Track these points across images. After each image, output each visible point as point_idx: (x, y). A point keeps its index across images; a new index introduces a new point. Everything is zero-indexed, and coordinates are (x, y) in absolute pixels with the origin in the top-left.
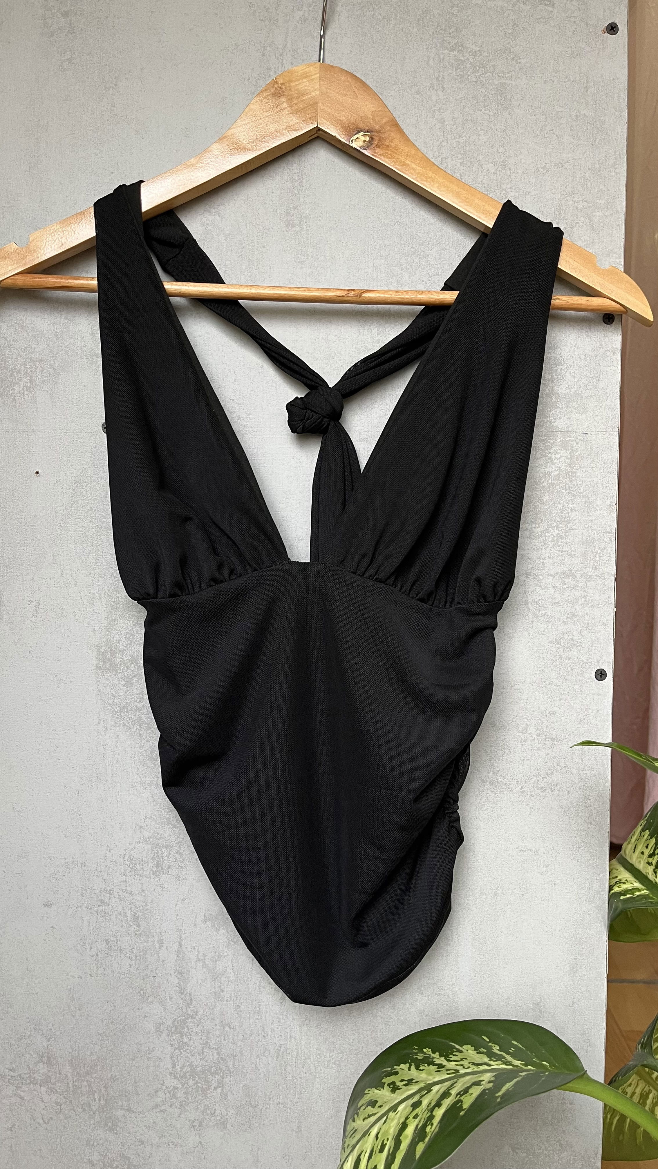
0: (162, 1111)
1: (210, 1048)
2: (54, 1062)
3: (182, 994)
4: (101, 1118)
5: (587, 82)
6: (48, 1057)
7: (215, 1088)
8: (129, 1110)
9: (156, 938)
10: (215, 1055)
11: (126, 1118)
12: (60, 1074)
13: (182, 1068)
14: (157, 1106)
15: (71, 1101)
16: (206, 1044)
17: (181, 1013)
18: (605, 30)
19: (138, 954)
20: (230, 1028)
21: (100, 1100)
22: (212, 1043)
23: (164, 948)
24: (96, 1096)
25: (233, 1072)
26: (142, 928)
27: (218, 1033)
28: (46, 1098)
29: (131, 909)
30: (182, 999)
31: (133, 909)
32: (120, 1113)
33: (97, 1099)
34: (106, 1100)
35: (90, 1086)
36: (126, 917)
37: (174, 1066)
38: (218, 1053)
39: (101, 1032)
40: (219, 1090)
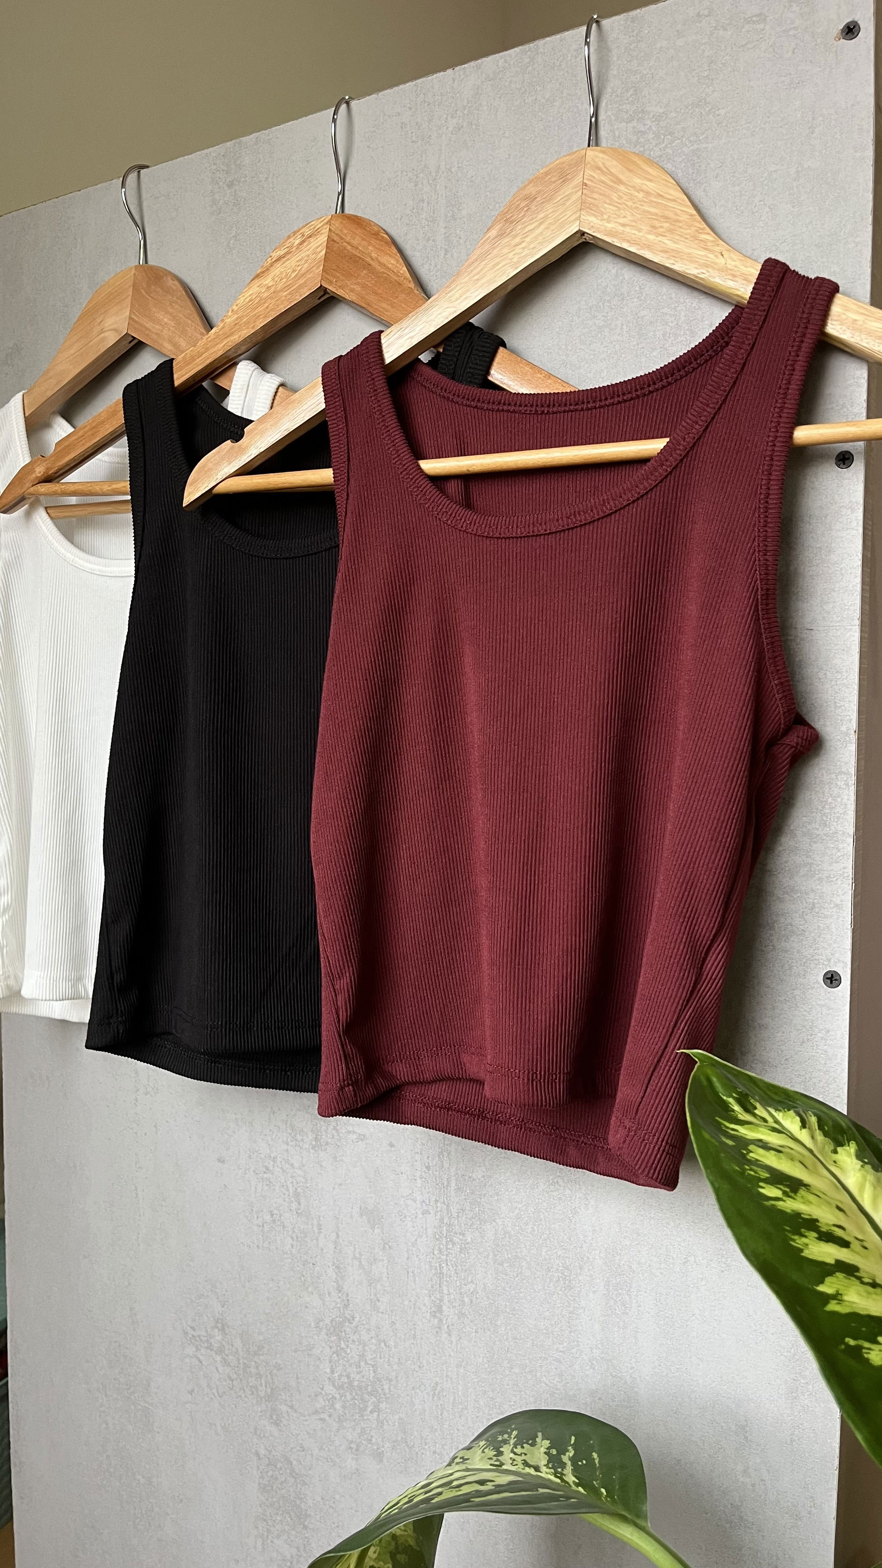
0: (321, 1419)
1: (366, 1363)
2: (227, 1331)
3: (340, 1291)
4: (267, 1407)
5: (814, 119)
6: (223, 1325)
7: (371, 1412)
8: (292, 1407)
9: (315, 1222)
10: (372, 1372)
11: (289, 1416)
12: (232, 1345)
13: (340, 1376)
14: (316, 1412)
15: (241, 1380)
16: (362, 1356)
17: (338, 1313)
18: (840, 35)
19: (299, 1235)
20: (386, 1345)
21: (266, 1386)
22: (369, 1357)
23: (322, 1235)
24: (263, 1382)
25: (388, 1398)
26: (302, 1206)
27: (374, 1348)
28: (221, 1369)
29: (292, 1183)
30: (340, 1297)
31: (295, 1184)
32: (284, 1408)
33: (264, 1385)
34: (272, 1389)
35: (257, 1368)
36: (288, 1190)
37: (332, 1372)
38: (374, 1372)
39: (267, 1311)
40: (375, 1414)
